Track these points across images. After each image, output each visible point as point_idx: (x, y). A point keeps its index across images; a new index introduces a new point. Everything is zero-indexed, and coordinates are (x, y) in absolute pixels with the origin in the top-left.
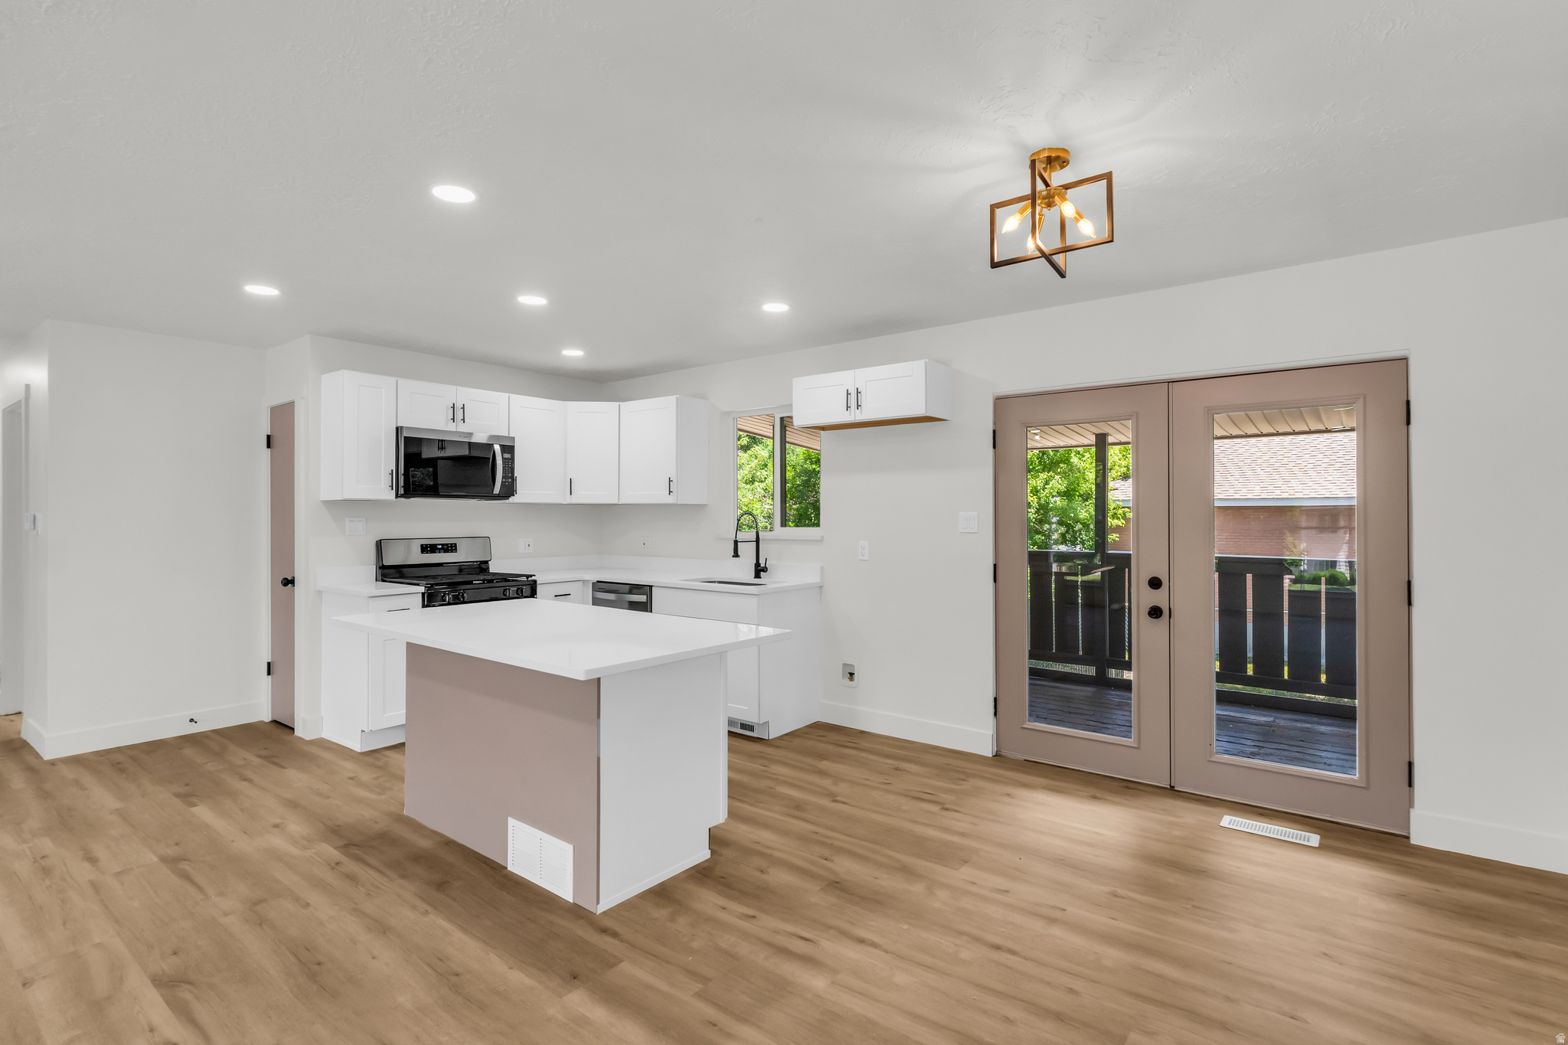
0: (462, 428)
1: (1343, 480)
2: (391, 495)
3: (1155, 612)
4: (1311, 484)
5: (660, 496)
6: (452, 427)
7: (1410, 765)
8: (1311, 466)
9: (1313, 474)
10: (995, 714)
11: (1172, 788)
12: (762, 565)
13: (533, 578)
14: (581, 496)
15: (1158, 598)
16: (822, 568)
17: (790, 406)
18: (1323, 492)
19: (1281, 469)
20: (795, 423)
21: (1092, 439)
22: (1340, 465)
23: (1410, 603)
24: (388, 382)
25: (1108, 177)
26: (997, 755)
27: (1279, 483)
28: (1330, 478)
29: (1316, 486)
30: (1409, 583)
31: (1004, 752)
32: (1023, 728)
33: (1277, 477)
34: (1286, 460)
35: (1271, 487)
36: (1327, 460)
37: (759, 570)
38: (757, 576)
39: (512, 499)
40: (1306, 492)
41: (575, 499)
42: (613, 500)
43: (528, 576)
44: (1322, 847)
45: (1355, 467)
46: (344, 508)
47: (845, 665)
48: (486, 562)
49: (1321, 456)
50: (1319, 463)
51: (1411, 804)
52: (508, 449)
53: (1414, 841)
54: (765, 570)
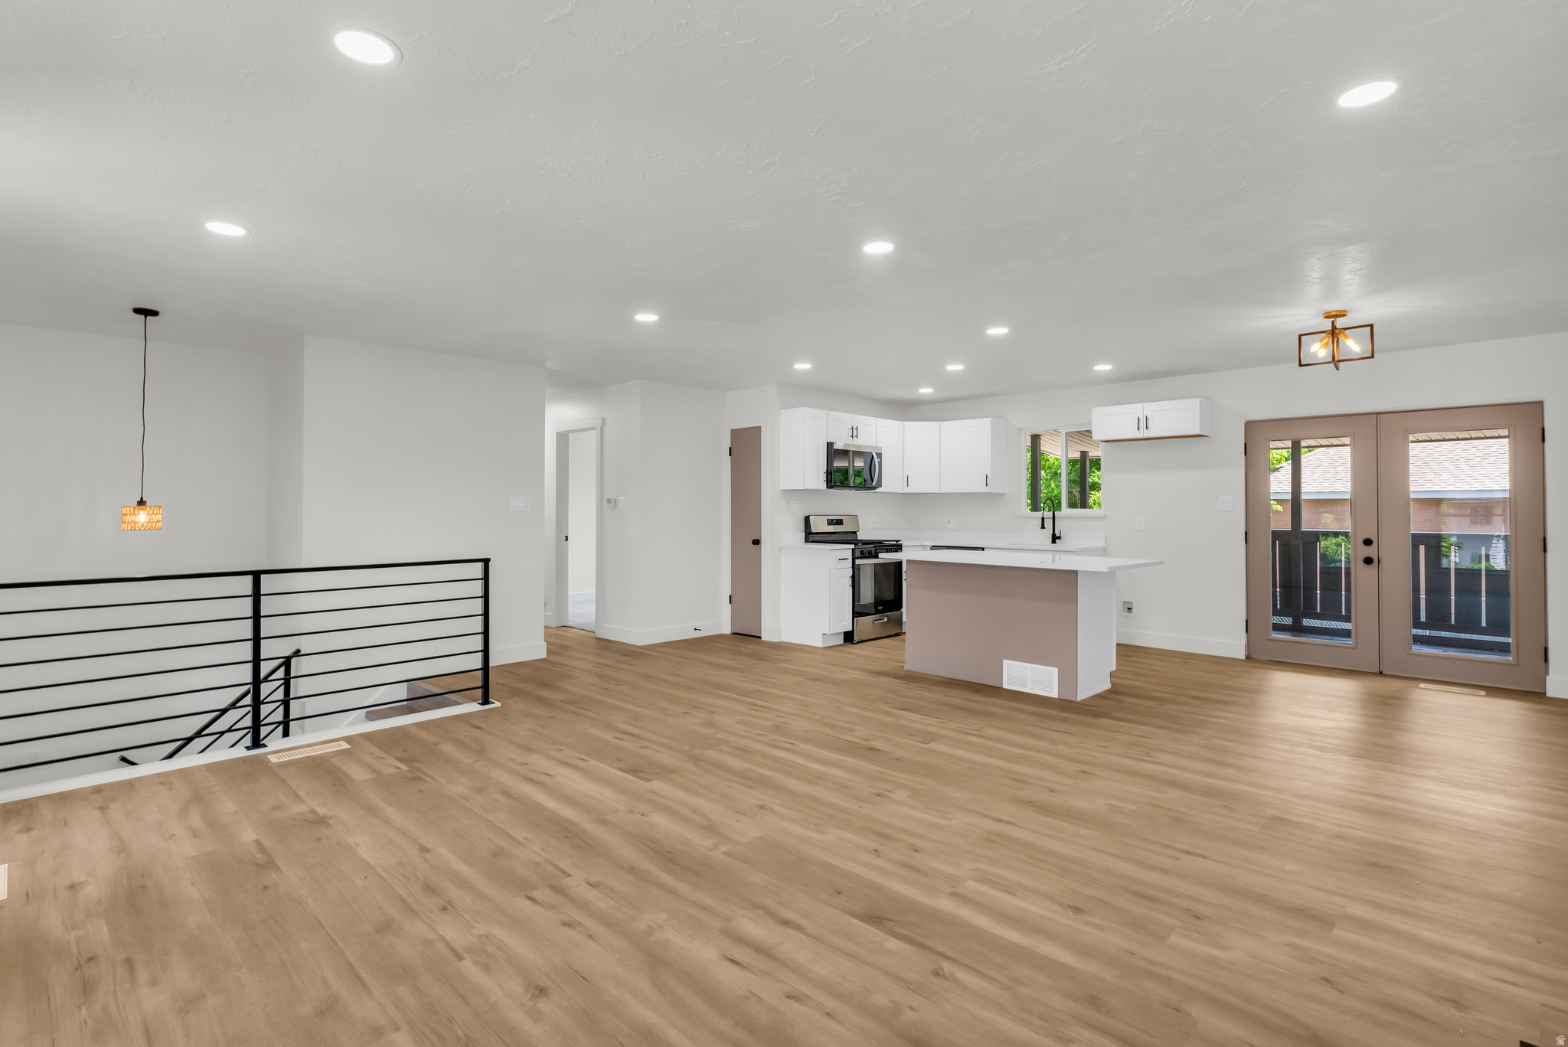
0: (856, 441)
1: (1497, 474)
2: (823, 486)
3: (1368, 561)
4: (1463, 477)
5: (979, 487)
6: (851, 441)
7: (1546, 650)
8: (1463, 460)
9: (1466, 468)
10: (1247, 631)
11: (1381, 673)
12: (1057, 534)
13: (900, 542)
14: (913, 488)
15: (1370, 551)
16: (1106, 536)
17: (1091, 424)
18: (1477, 485)
19: (1432, 463)
20: (1094, 438)
21: (1289, 444)
22: (1493, 458)
23: (1545, 550)
24: (824, 412)
25: (1371, 326)
26: (1248, 657)
27: (1430, 476)
28: (1484, 471)
29: (1469, 480)
30: (1545, 540)
31: (1253, 656)
32: (1268, 640)
33: (1427, 471)
34: (1436, 454)
35: (1421, 481)
36: (1480, 454)
37: (1055, 538)
38: (1054, 542)
39: (877, 490)
40: (1459, 485)
41: (910, 490)
42: (936, 490)
43: (897, 541)
44: (1486, 695)
45: (1507, 460)
46: (790, 494)
47: (1124, 602)
48: (855, 533)
49: (1474, 450)
50: (1472, 457)
51: (1547, 672)
52: (879, 455)
53: (1549, 694)
54: (1059, 538)
